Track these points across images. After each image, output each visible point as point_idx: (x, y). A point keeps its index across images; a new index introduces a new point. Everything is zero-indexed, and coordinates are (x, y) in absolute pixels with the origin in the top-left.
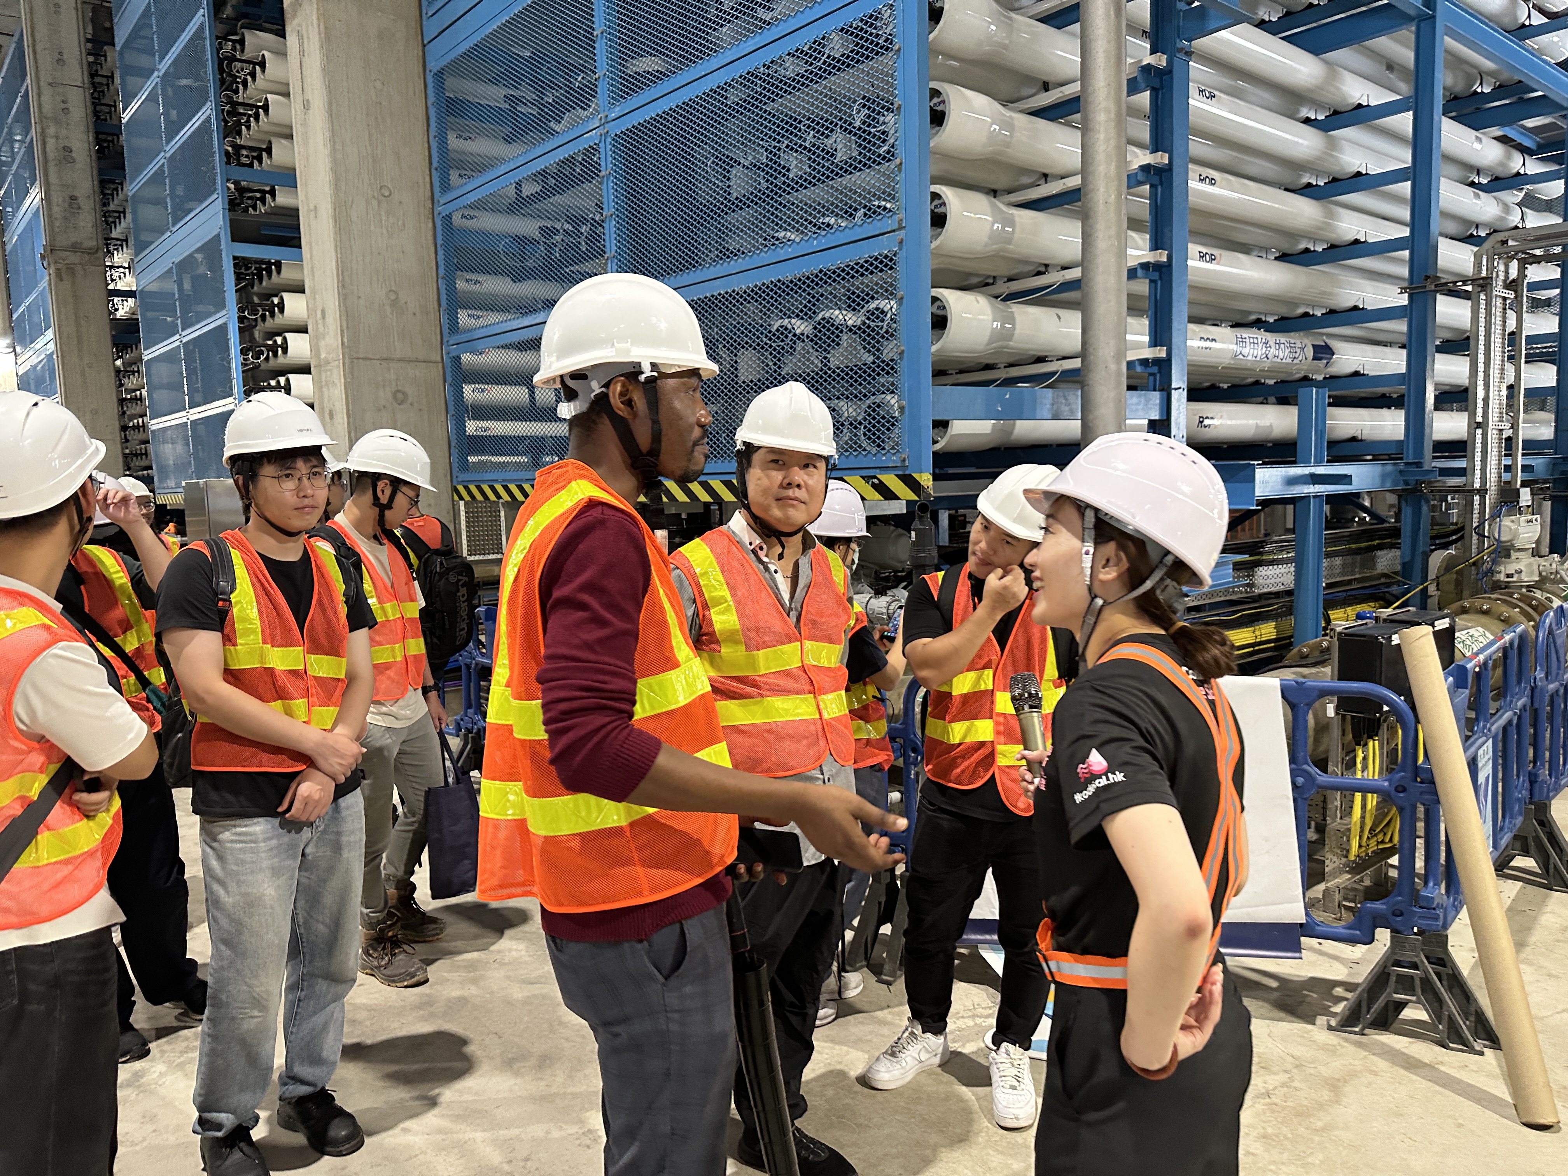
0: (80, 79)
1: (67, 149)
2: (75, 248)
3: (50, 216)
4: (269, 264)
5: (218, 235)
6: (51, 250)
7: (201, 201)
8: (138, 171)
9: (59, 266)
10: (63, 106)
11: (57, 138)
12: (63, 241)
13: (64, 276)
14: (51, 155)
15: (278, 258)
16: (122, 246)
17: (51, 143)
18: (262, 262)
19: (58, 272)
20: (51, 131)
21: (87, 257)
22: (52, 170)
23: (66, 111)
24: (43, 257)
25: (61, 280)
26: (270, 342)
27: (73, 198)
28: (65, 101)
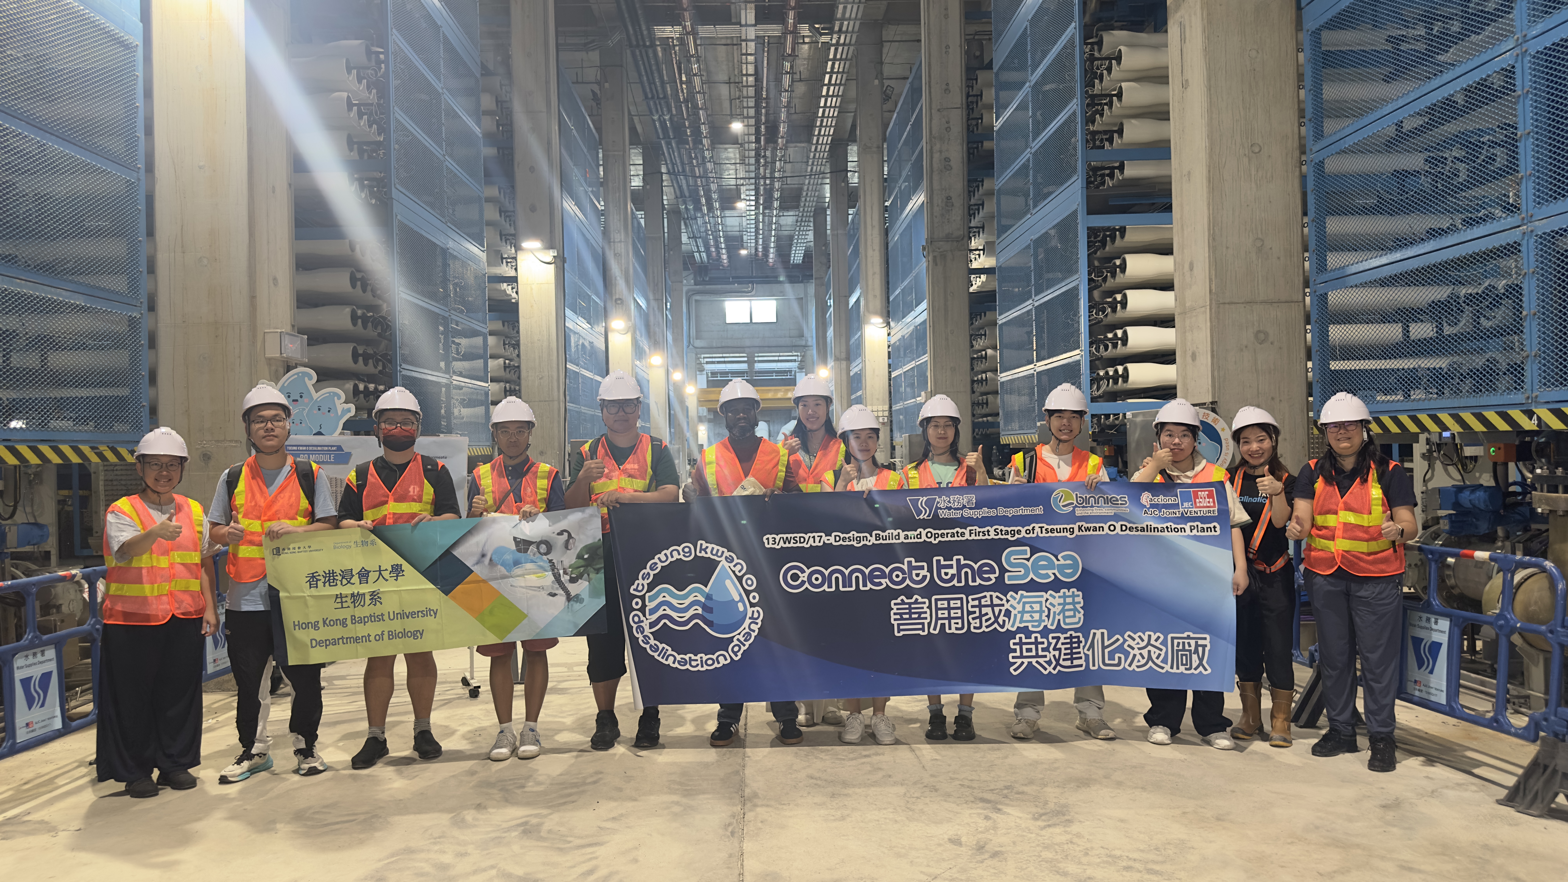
0: (960, 102)
1: (947, 160)
2: (948, 238)
3: (932, 214)
4: (1114, 230)
5: (1076, 211)
6: (931, 241)
7: (1062, 184)
8: (1004, 168)
9: (936, 254)
10: (947, 125)
11: (941, 152)
12: (939, 233)
13: (939, 261)
14: (935, 166)
15: (1123, 224)
16: (979, 233)
17: (936, 156)
18: (1108, 229)
19: (935, 258)
20: (937, 147)
21: (955, 243)
22: (936, 177)
23: (948, 129)
24: (924, 249)
25: (936, 265)
26: (1110, 300)
27: (949, 198)
28: (948, 122)
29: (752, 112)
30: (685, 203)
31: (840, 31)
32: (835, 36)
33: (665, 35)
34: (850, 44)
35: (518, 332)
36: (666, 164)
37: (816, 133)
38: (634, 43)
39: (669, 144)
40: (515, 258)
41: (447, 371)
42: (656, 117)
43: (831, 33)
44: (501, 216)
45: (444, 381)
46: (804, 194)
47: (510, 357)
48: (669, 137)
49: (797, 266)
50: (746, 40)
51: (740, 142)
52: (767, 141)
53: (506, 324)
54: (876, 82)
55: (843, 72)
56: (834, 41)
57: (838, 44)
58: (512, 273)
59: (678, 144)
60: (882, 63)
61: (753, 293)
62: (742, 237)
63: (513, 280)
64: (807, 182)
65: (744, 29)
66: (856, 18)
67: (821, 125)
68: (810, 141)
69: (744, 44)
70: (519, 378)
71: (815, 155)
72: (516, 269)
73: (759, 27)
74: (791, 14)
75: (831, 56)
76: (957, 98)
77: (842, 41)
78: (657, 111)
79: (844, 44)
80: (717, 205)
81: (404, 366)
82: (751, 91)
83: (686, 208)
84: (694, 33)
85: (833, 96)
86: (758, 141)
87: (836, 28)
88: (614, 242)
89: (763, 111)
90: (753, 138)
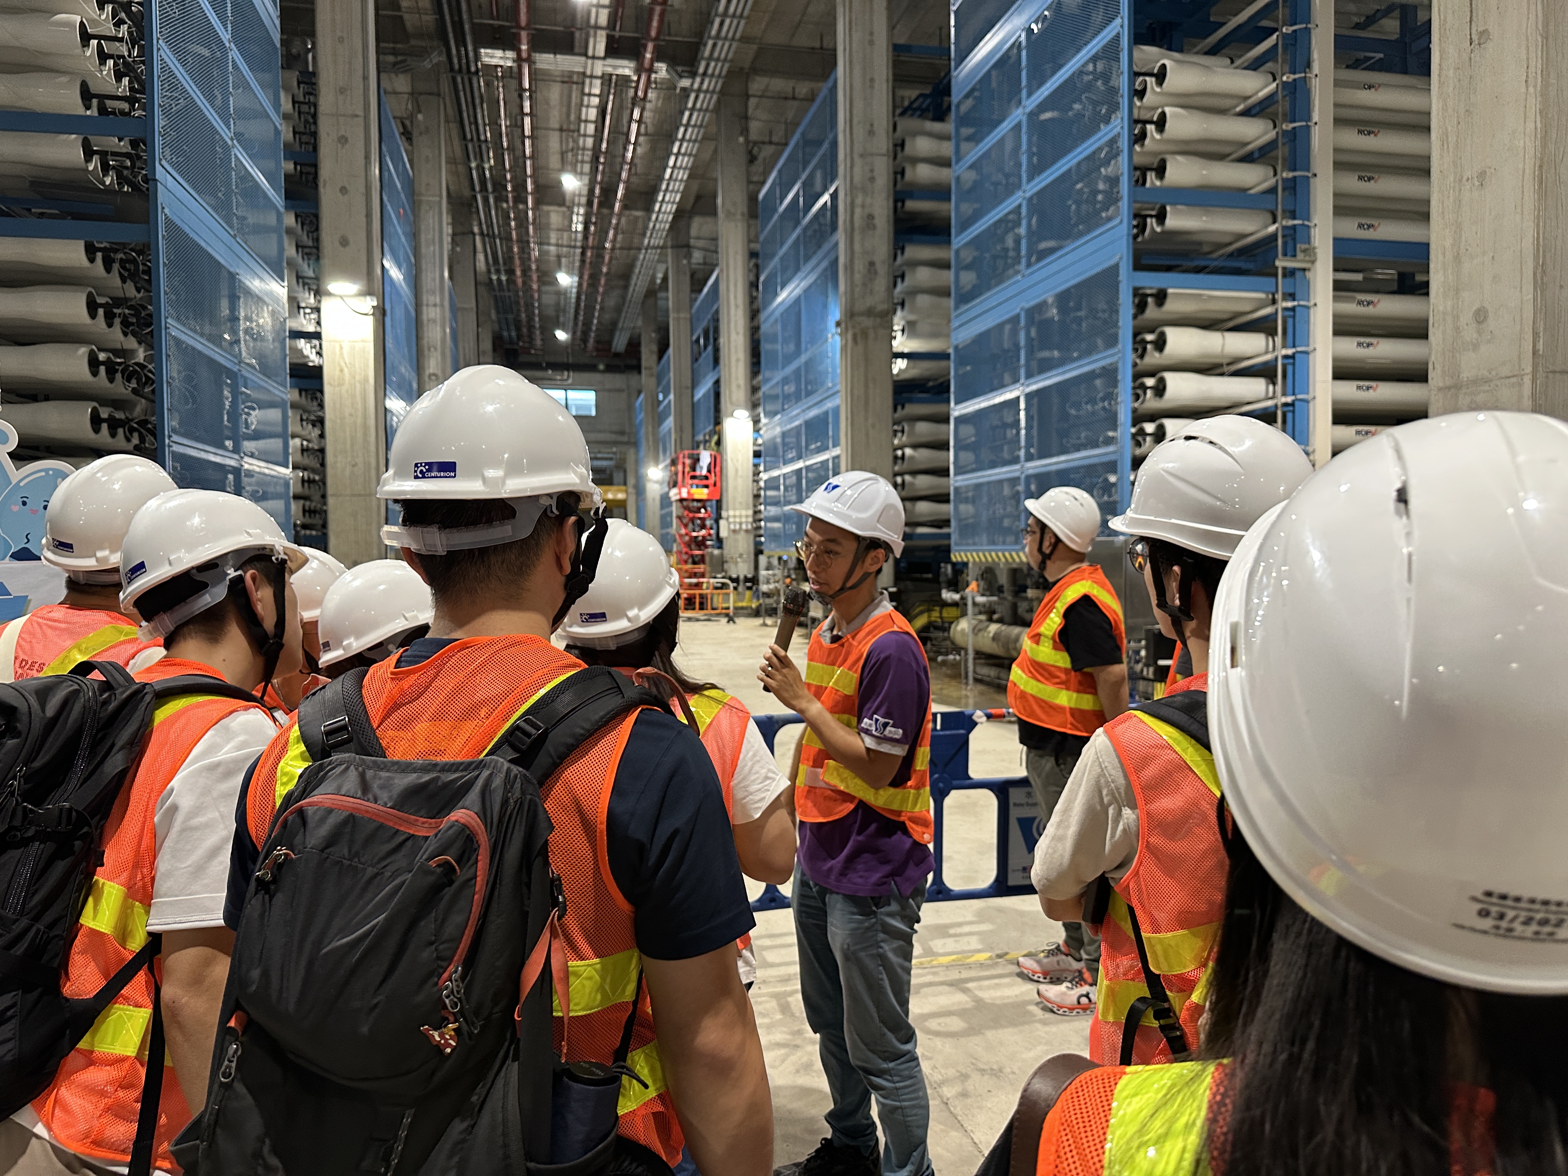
0: (886, 148)
1: (871, 217)
2: (870, 312)
3: (852, 282)
5: (1114, 267)
6: (848, 314)
8: (968, 224)
9: (855, 330)
10: (870, 175)
11: (863, 206)
12: (860, 306)
13: (859, 340)
14: (857, 224)
15: (1161, 289)
17: (858, 211)
20: (859, 201)
21: (878, 320)
22: (857, 238)
23: (872, 179)
24: (838, 324)
25: (853, 345)
27: (872, 264)
28: (872, 171)
29: (587, 168)
30: (498, 272)
31: (705, 74)
32: (698, 80)
33: (494, 61)
34: (713, 92)
35: (321, 406)
36: (480, 224)
37: (660, 198)
38: (457, 67)
39: (486, 200)
40: (318, 310)
41: (236, 450)
42: (473, 165)
43: (693, 75)
44: (297, 251)
45: (233, 463)
46: (637, 271)
47: (309, 437)
48: (486, 190)
49: (617, 355)
50: (592, 77)
51: (568, 203)
52: (600, 204)
53: (303, 393)
54: (741, 139)
55: (701, 126)
56: (696, 86)
57: (699, 90)
58: (311, 328)
59: (496, 200)
60: (746, 118)
61: (570, 381)
62: (558, 317)
63: (317, 336)
64: (641, 257)
65: (590, 62)
66: (725, 60)
67: (667, 190)
68: (649, 209)
69: (587, 81)
70: (323, 465)
71: (654, 226)
72: (319, 323)
73: (610, 61)
74: (650, 46)
75: (690, 105)
76: (882, 143)
77: (705, 87)
78: (476, 159)
79: (707, 91)
80: (535, 277)
81: (175, 438)
82: (590, 142)
83: (499, 280)
84: (530, 61)
85: (684, 155)
86: (590, 203)
87: (701, 70)
88: (427, 305)
89: (601, 168)
90: (584, 200)
